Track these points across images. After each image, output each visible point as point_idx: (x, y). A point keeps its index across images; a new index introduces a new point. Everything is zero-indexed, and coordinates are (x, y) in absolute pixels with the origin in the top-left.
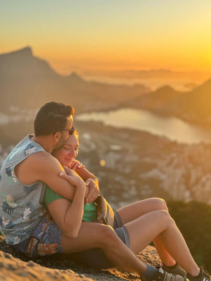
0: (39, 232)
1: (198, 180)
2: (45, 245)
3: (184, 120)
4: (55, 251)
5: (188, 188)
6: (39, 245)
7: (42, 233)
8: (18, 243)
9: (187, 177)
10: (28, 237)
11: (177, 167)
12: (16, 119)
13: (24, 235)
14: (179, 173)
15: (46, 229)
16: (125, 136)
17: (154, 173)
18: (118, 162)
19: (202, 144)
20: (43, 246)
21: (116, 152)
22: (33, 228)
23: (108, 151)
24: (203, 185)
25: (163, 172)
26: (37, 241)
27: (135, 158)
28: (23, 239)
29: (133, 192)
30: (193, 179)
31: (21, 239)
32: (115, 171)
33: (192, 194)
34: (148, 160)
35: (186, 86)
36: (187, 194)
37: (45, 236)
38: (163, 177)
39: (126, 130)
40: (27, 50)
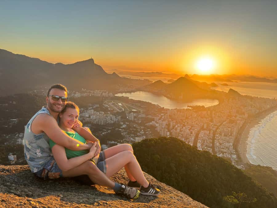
0: (49, 166)
1: (174, 127)
2: (52, 173)
3: (167, 97)
4: (59, 177)
5: (169, 131)
6: (49, 173)
7: (51, 166)
8: (36, 172)
9: (168, 125)
10: (42, 168)
11: (164, 120)
12: (85, 95)
13: (40, 167)
14: (165, 123)
15: (53, 164)
16: (139, 105)
17: (153, 123)
18: (135, 117)
19: (176, 109)
20: (51, 174)
21: (134, 112)
22: (46, 163)
23: (131, 112)
24: (176, 130)
25: (157, 123)
26: (47, 171)
27: (144, 116)
28: (39, 170)
29: (142, 132)
30: (171, 127)
31: (38, 170)
32: (134, 122)
33: (171, 134)
34: (150, 116)
35: (169, 81)
36: (168, 133)
37: (53, 169)
38: (157, 125)
39: (139, 102)
40: (92, 60)
